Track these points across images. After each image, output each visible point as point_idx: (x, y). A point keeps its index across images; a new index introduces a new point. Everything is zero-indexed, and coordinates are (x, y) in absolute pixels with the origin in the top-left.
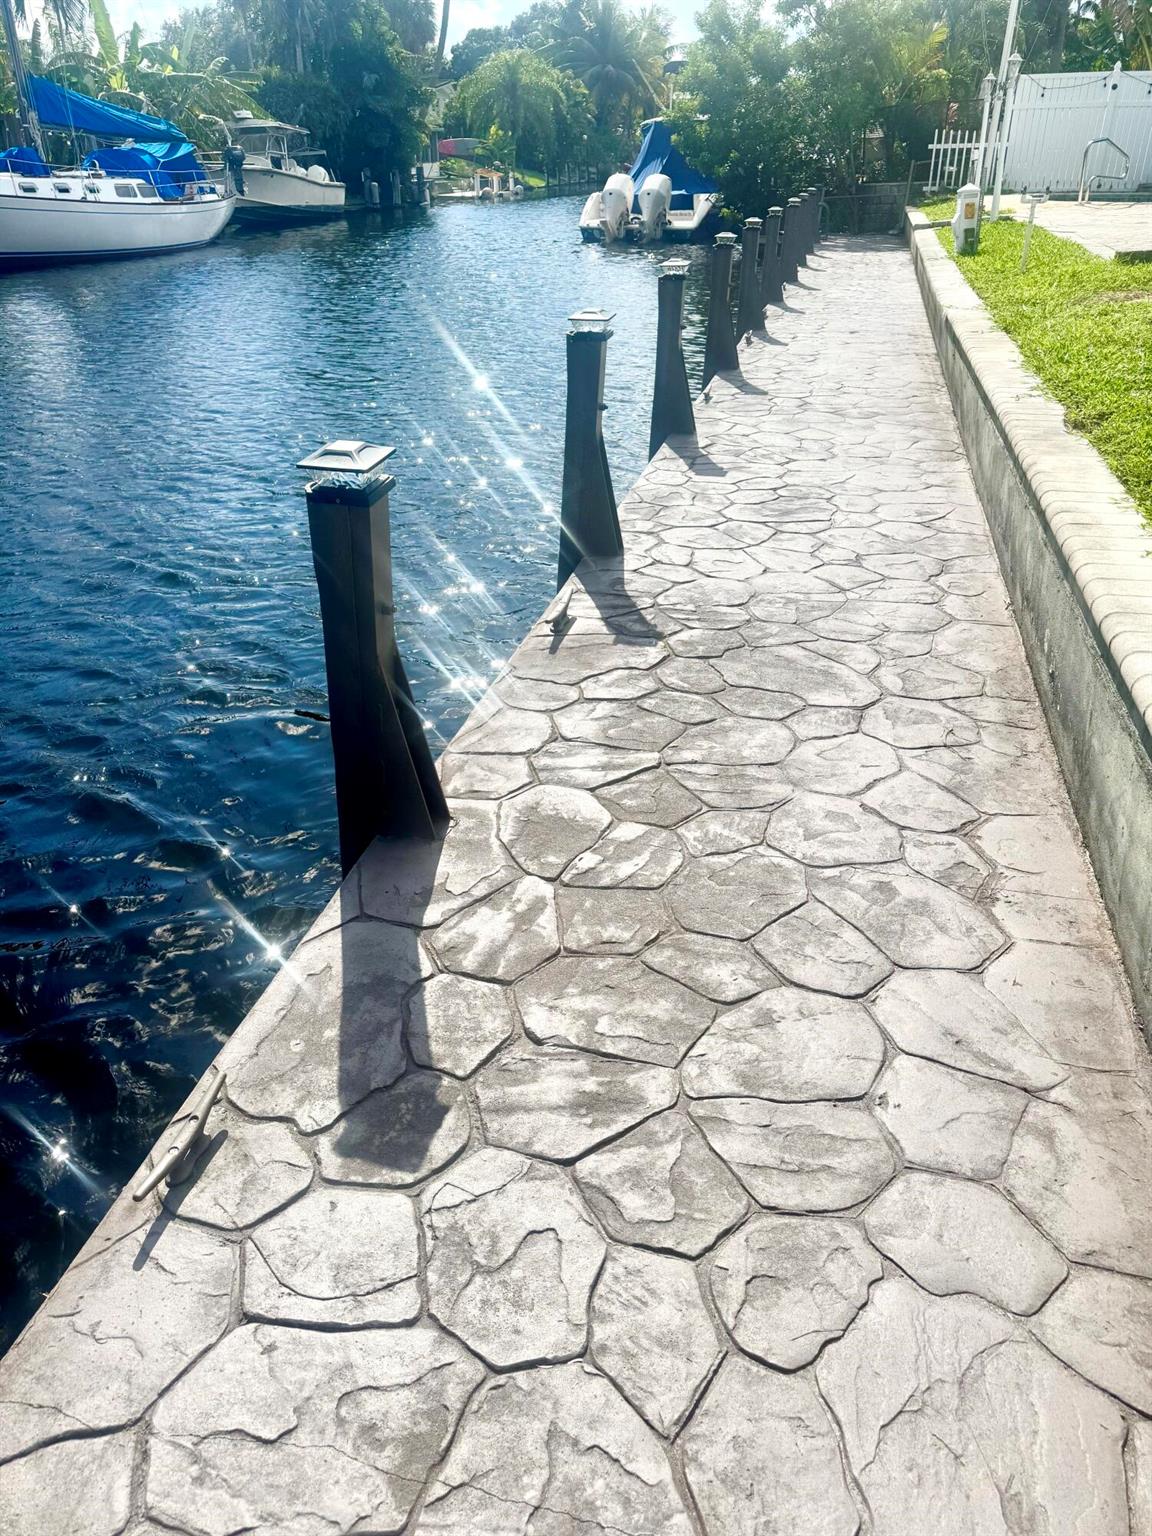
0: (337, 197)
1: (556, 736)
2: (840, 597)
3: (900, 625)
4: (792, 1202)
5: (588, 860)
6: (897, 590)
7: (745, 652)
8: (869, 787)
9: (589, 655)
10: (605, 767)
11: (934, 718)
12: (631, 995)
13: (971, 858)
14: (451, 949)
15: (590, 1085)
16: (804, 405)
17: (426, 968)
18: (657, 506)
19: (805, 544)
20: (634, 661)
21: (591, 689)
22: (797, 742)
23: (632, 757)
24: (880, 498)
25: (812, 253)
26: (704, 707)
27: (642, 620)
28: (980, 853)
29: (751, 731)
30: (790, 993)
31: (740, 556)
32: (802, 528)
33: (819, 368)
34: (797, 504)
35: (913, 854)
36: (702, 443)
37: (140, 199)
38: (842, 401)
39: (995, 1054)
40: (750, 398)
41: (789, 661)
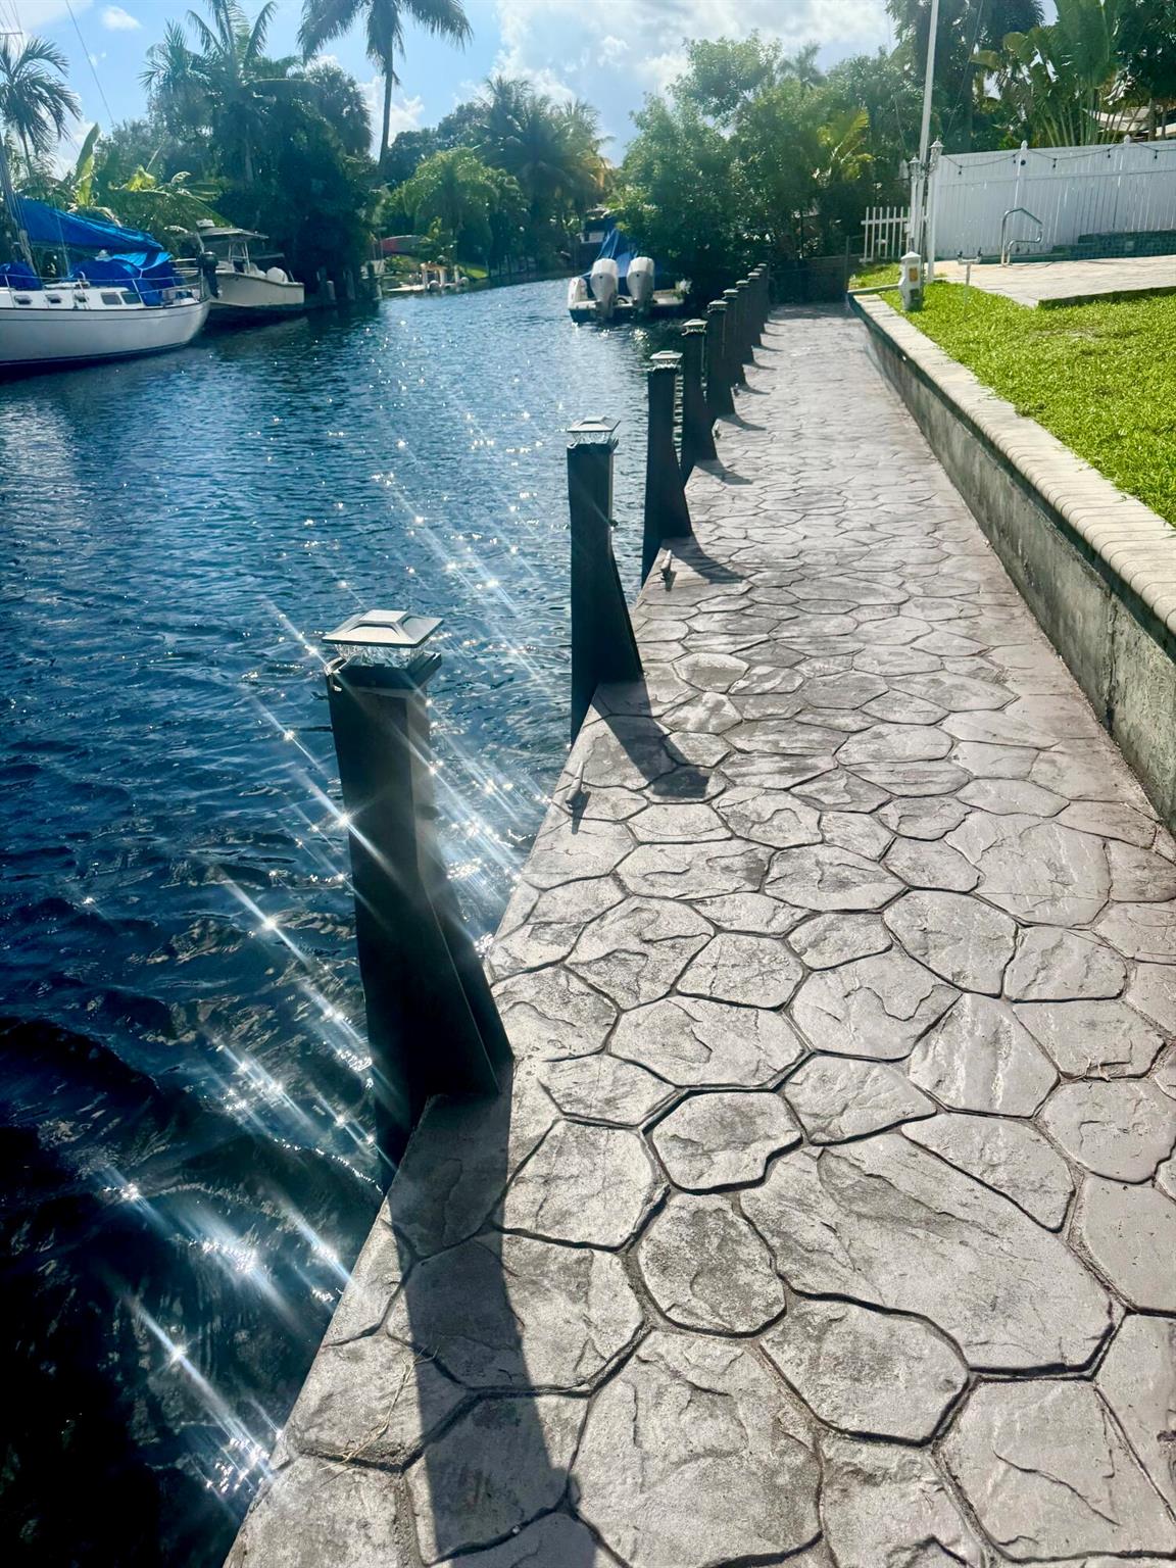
1: (692, 631)
2: (865, 549)
3: (913, 560)
4: (915, 793)
5: (742, 684)
7: (806, 582)
8: (914, 640)
9: (695, 590)
10: (734, 643)
11: (949, 605)
12: (794, 733)
13: (987, 665)
14: (676, 723)
15: (785, 765)
17: (666, 731)
20: (728, 591)
21: (704, 607)
27: (725, 570)
28: (993, 663)
29: (826, 620)
30: (889, 726)
31: (783, 531)
32: (824, 511)
34: (815, 498)
35: (949, 666)
36: (726, 464)
37: (124, 306)
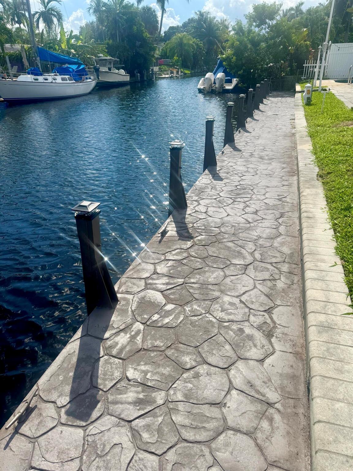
0: (127, 78)
1: (155, 273)
2: (248, 225)
3: (264, 236)
4: (191, 438)
5: (156, 317)
6: (267, 223)
7: (216, 244)
8: (244, 293)
9: (170, 244)
10: (167, 284)
11: (268, 270)
12: (159, 366)
13: (269, 321)
14: (111, 347)
15: (141, 396)
16: (252, 155)
17: (102, 353)
18: (201, 191)
19: (242, 206)
20: (183, 246)
21: (168, 256)
22: (225, 276)
23: (176, 281)
24: (268, 190)
25: (265, 98)
26: (201, 263)
27: (188, 232)
28: (271, 318)
29: (213, 272)
30: (205, 366)
31: (222, 210)
32: (242, 200)
33: (259, 142)
34: (242, 191)
35: (252, 318)
36: (218, 169)
37: (68, 82)
38: (263, 154)
39: (262, 390)
40: (236, 153)
41: (229, 248)
